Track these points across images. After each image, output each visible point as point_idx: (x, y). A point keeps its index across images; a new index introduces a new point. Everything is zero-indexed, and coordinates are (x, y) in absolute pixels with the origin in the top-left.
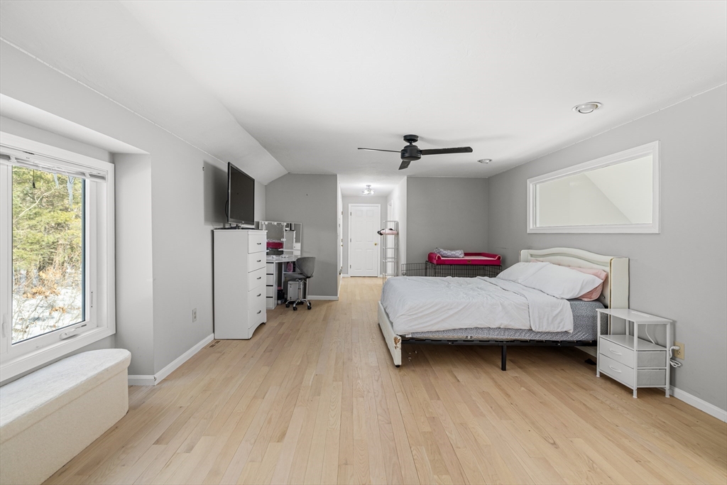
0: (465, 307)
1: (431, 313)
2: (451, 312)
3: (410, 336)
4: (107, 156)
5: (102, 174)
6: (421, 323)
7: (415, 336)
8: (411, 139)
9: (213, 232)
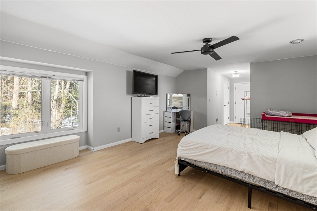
0: (217, 149)
1: (194, 148)
2: (207, 151)
3: (183, 159)
4: (84, 73)
5: (82, 79)
6: (188, 153)
7: (186, 160)
8: (207, 41)
9: (132, 98)
